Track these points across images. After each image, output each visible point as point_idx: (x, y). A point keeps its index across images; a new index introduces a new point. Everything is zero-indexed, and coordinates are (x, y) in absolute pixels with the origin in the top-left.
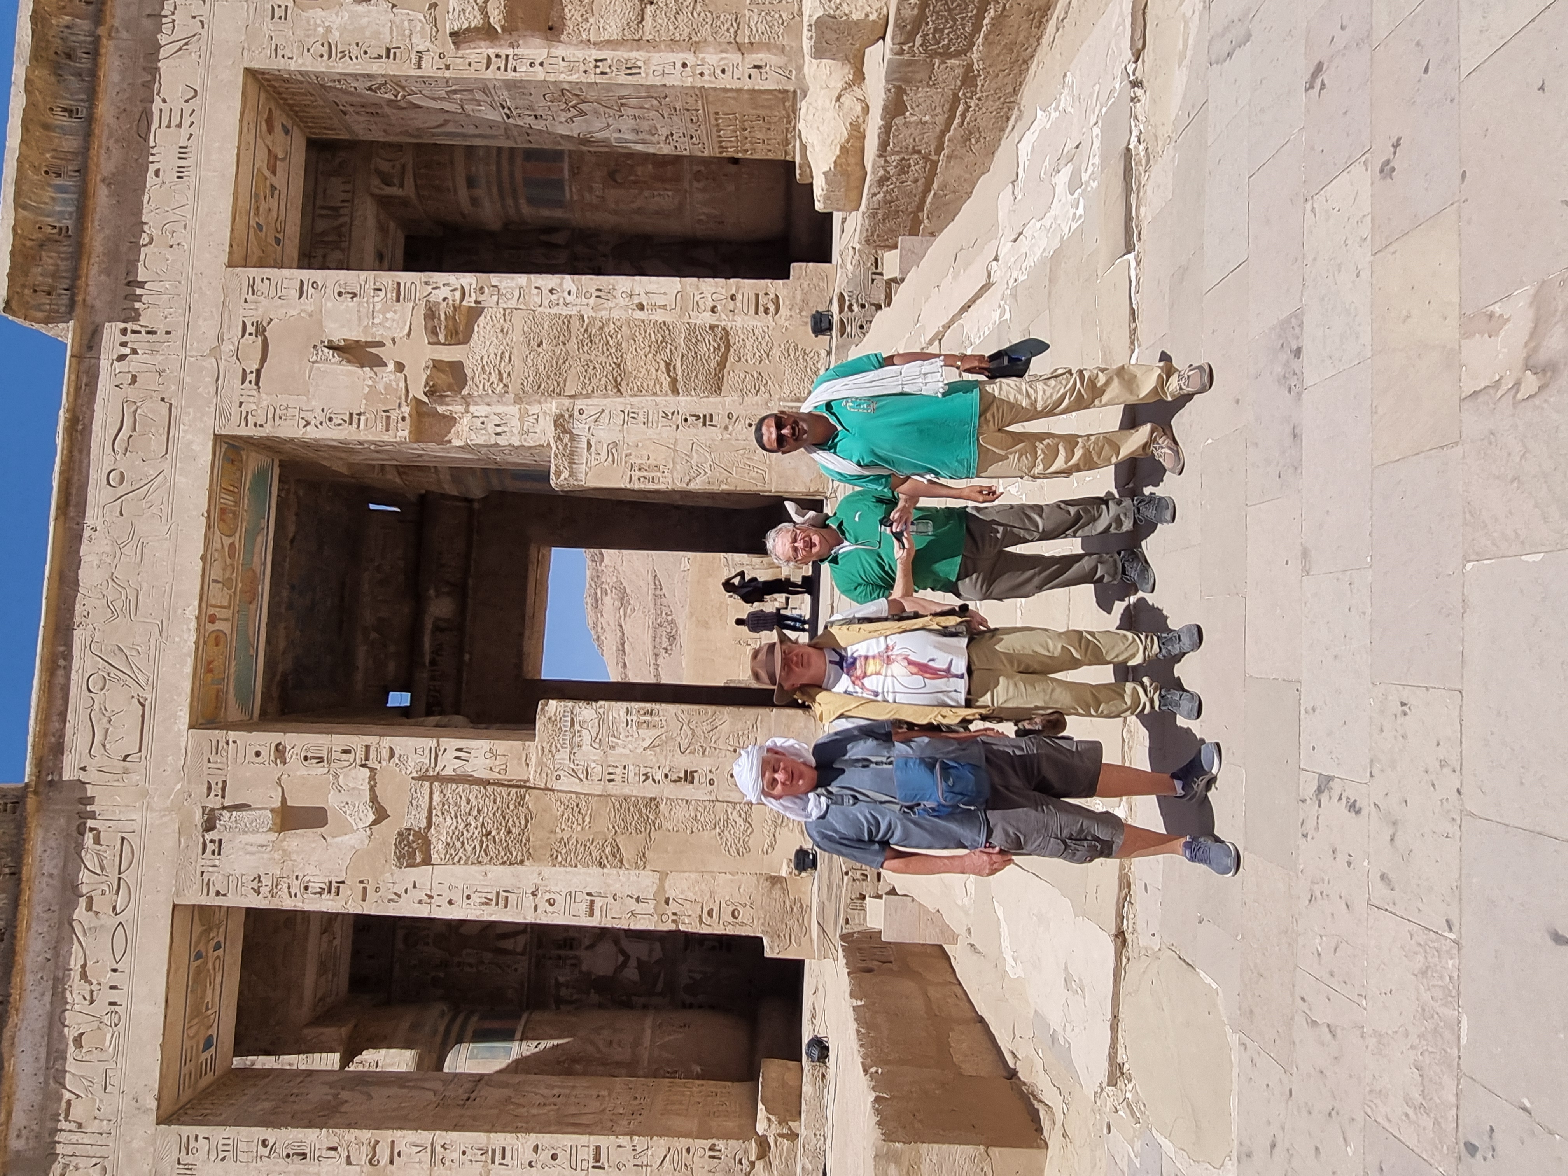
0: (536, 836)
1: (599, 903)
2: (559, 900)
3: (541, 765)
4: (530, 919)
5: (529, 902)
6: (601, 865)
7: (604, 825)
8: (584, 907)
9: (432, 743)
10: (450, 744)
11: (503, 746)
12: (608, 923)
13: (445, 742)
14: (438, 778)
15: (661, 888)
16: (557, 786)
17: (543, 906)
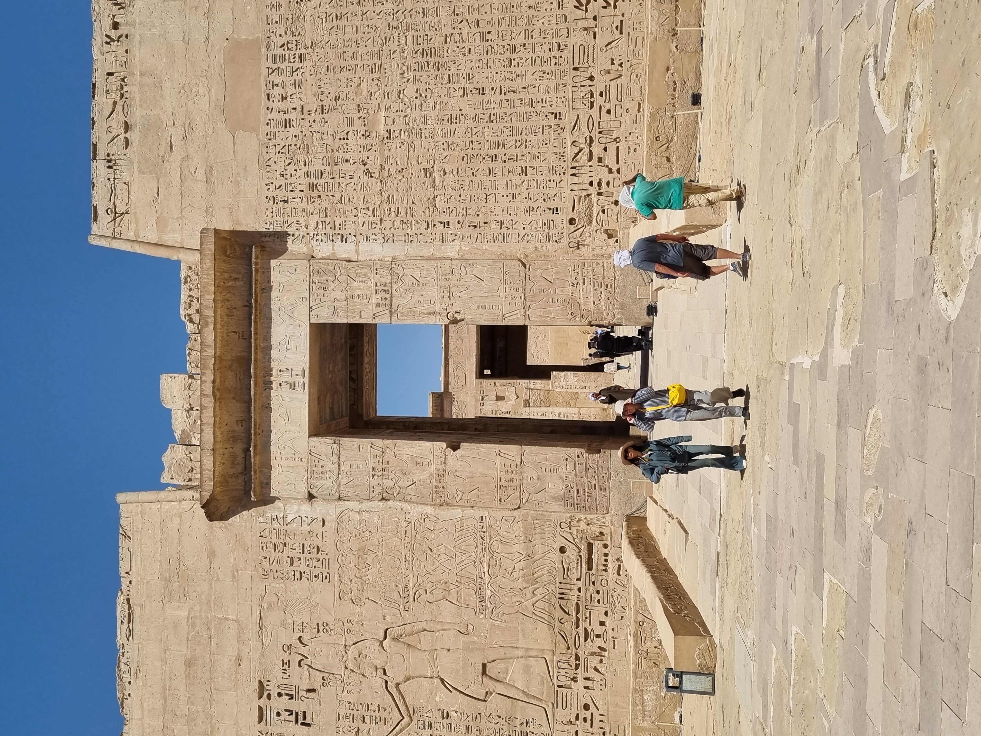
0: (552, 400)
1: (566, 415)
2: (557, 414)
3: (552, 385)
4: (551, 418)
5: (551, 415)
6: (566, 406)
7: (567, 398)
8: (563, 416)
9: (528, 381)
10: (532, 381)
11: (544, 382)
12: (568, 419)
13: (531, 381)
14: (530, 389)
15: (579, 411)
16: (556, 390)
17: (554, 415)
